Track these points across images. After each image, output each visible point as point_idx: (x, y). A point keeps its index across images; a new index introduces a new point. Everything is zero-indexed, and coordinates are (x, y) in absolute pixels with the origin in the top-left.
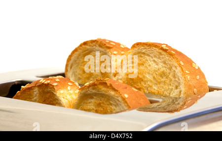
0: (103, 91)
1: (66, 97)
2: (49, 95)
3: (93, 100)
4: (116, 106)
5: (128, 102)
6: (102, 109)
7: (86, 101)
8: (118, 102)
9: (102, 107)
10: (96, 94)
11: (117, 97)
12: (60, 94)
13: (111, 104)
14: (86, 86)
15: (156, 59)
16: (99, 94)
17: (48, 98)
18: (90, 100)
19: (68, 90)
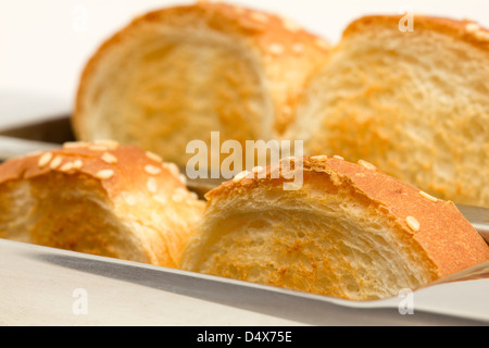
0: (313, 202)
1: (149, 218)
2: (78, 209)
3: (265, 235)
4: (367, 258)
5: (425, 246)
6: (308, 269)
7: (234, 236)
8: (377, 245)
9: (308, 259)
10: (278, 215)
11: (376, 227)
12: (126, 208)
13: (346, 251)
14: (238, 185)
15: (442, 74)
16: (293, 212)
17: (76, 223)
18: (253, 235)
19: (151, 194)
